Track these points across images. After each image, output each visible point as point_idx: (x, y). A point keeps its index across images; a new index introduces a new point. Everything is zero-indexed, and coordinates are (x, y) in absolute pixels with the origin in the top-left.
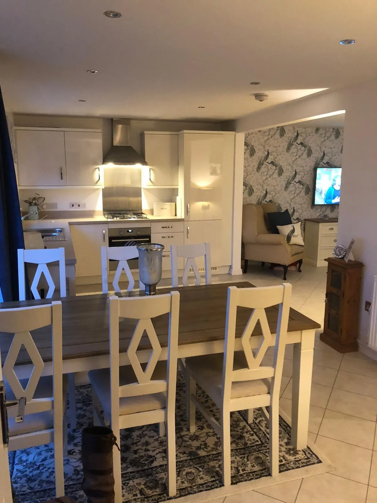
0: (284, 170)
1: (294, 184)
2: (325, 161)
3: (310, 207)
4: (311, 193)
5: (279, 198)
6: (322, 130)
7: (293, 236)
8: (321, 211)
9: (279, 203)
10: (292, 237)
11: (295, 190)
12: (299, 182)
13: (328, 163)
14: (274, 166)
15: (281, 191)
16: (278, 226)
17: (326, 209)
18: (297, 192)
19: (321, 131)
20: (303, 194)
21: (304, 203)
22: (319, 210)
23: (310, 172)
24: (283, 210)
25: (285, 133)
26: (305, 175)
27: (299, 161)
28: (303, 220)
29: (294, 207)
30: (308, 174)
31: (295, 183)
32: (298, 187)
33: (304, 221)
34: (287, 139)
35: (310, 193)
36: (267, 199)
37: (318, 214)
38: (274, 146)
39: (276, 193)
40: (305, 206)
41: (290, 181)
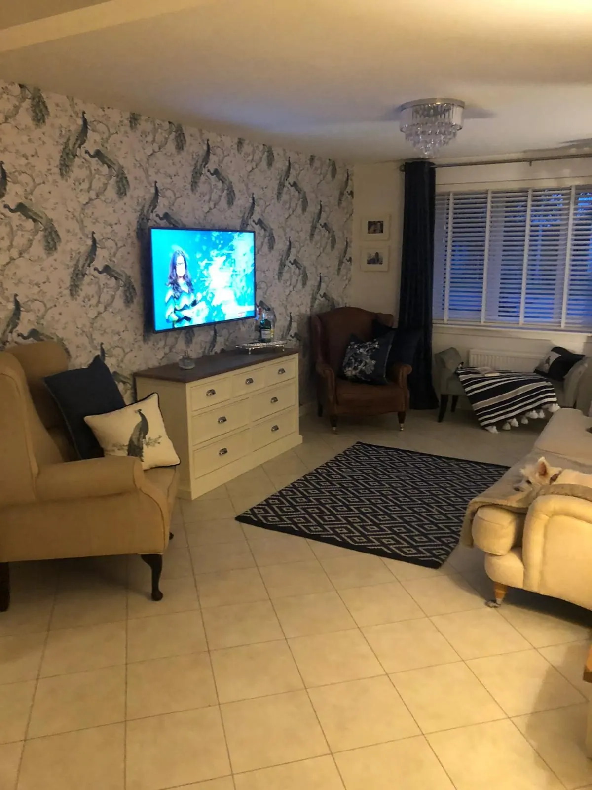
0: (60, 233)
1: (93, 276)
2: (161, 210)
3: (140, 338)
4: (138, 300)
5: (58, 321)
6: (146, 121)
7: (148, 444)
8: (165, 345)
9: (60, 336)
10: (144, 446)
11: (99, 293)
12: (107, 269)
13: (166, 216)
14: (30, 220)
15: (61, 300)
16: (89, 419)
17: (176, 339)
18: (105, 297)
19: (144, 125)
20: (119, 303)
21: (126, 329)
22: (162, 344)
23: (129, 241)
24: (82, 360)
25: (48, 113)
26: (118, 249)
27: (101, 209)
28: (129, 377)
29: (102, 344)
30: (124, 246)
31: (96, 274)
32: (106, 285)
33: (132, 379)
34: (58, 133)
35: (135, 301)
36: (24, 327)
37: (161, 355)
38: (17, 152)
39: (48, 306)
40: (129, 337)
41: (81, 269)
